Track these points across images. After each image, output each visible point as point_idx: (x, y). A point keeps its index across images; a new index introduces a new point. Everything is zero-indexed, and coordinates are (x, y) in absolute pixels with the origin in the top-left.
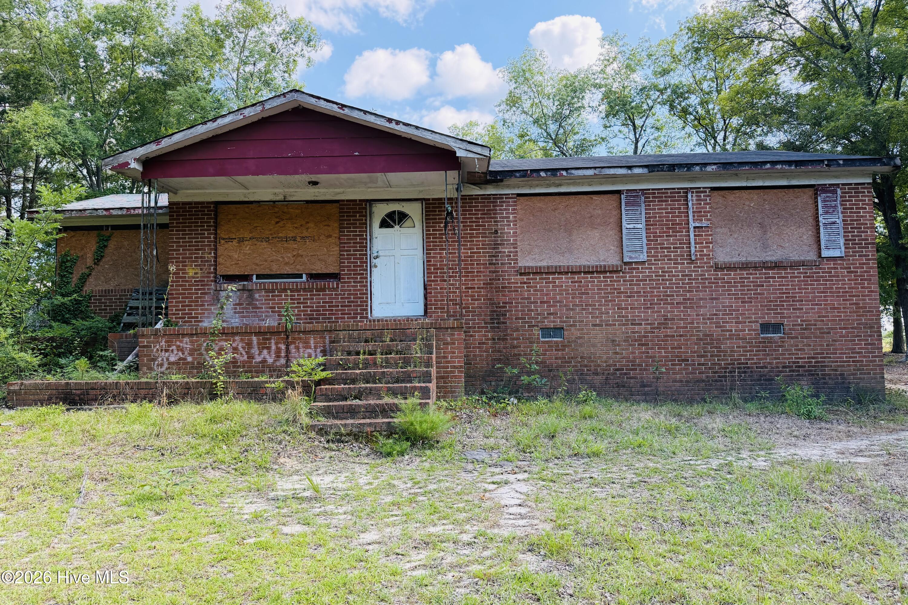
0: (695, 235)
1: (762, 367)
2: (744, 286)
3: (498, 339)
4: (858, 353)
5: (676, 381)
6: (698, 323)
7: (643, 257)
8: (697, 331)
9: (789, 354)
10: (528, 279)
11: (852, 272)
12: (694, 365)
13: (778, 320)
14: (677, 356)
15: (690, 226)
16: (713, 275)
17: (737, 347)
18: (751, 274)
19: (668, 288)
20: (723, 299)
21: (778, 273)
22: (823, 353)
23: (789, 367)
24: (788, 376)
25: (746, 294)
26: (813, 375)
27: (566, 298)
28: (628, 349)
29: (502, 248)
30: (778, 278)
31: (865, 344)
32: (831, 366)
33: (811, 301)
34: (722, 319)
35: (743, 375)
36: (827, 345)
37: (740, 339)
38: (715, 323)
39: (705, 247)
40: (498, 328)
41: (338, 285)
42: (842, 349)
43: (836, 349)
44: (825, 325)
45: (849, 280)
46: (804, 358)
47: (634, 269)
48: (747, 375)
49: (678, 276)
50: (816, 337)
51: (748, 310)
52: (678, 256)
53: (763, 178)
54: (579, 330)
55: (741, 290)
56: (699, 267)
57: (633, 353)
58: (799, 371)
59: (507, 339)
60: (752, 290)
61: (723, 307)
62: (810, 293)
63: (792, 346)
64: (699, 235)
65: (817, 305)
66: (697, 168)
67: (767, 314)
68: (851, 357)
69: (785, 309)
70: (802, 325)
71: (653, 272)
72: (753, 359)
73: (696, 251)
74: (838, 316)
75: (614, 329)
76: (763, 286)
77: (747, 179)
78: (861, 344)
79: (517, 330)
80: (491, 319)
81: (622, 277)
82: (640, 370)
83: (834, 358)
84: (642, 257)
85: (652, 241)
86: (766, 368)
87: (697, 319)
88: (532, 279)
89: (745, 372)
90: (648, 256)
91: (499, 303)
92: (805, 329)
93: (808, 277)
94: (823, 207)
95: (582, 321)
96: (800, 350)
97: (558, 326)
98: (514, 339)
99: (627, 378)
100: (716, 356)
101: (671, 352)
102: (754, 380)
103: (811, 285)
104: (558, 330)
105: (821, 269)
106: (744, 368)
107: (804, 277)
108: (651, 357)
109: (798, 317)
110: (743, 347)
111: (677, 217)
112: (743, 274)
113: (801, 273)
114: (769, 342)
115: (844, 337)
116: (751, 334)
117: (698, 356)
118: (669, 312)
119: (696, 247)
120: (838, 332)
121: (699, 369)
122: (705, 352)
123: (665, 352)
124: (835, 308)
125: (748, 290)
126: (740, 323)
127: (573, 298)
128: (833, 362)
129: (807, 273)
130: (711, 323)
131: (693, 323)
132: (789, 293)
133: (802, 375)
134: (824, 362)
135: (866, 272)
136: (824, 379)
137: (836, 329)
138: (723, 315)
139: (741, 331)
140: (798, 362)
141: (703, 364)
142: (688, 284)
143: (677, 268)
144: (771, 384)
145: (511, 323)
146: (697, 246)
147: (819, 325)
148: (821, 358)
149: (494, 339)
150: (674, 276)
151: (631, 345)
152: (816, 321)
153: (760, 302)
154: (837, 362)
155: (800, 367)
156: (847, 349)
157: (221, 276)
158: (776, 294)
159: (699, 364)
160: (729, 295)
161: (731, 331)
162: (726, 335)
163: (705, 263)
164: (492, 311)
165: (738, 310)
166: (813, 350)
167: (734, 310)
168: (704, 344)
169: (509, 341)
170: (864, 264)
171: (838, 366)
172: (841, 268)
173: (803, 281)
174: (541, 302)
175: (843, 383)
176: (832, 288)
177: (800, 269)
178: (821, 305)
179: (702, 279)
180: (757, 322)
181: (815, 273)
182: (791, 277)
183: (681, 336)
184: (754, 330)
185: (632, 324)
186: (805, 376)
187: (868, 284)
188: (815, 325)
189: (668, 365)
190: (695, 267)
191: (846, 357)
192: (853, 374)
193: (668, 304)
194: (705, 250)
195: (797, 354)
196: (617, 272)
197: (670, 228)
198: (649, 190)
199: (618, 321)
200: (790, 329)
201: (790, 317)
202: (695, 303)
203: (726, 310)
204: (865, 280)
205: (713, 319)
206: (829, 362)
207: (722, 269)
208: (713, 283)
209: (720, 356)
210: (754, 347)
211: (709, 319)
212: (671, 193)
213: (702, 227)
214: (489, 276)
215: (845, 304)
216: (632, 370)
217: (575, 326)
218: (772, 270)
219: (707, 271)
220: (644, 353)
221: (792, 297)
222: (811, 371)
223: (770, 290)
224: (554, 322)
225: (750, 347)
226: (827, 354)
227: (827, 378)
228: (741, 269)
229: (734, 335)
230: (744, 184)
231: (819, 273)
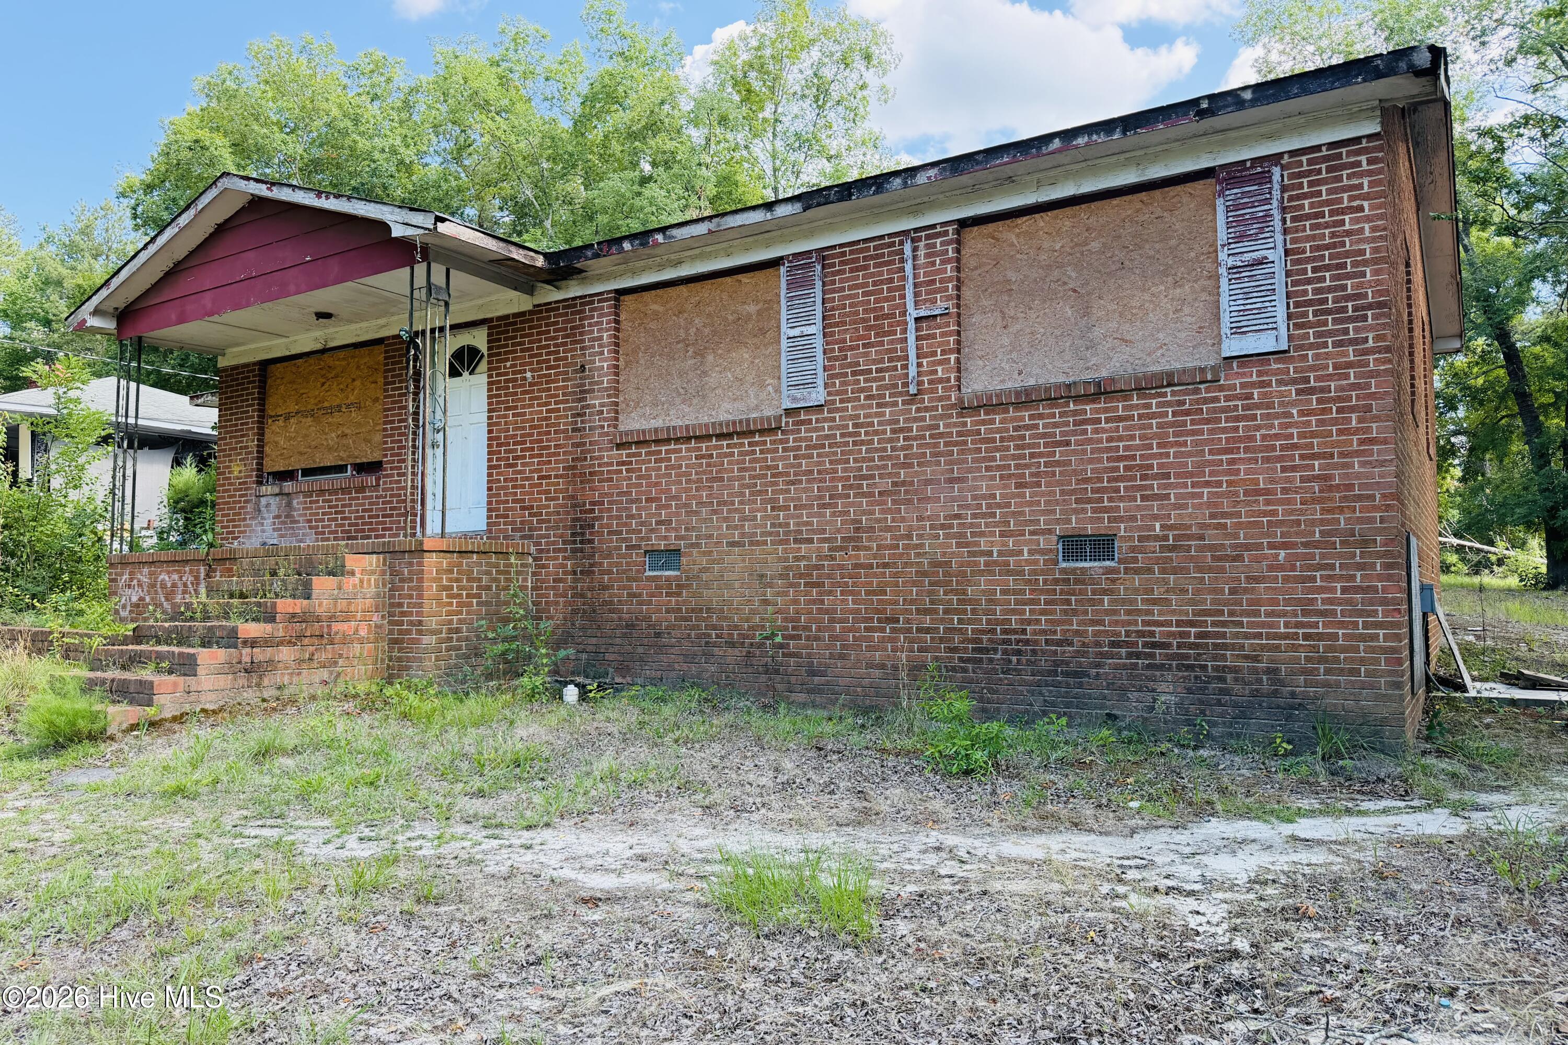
0: (918, 338)
1: (1059, 643)
2: (1022, 447)
3: (582, 572)
4: (1322, 613)
5: (870, 666)
6: (920, 537)
7: (818, 396)
8: (918, 555)
9: (1128, 612)
10: (628, 455)
11: (1312, 391)
12: (909, 630)
13: (1104, 526)
14: (878, 611)
15: (908, 318)
16: (955, 425)
17: (1003, 592)
18: (1041, 417)
19: (864, 460)
20: (974, 479)
21: (1106, 410)
22: (1221, 613)
23: (1127, 644)
24: (1124, 667)
25: (1027, 466)
26: (1190, 668)
27: (687, 490)
28: (786, 594)
29: (592, 399)
30: (1108, 420)
31: (1344, 590)
32: (1242, 647)
33: (1191, 475)
34: (972, 525)
35: (1014, 659)
36: (1233, 591)
37: (1009, 573)
38: (954, 536)
39: (940, 362)
40: (582, 550)
41: (378, 480)
42: (1275, 602)
43: (1258, 602)
44: (1227, 536)
45: (1302, 413)
46: (1168, 623)
47: (802, 422)
48: (1024, 659)
49: (884, 432)
50: (1200, 570)
51: (1031, 504)
52: (886, 387)
53: (1076, 175)
54: (704, 553)
55: (1014, 457)
56: (927, 409)
57: (796, 602)
58: (1152, 656)
59: (593, 572)
60: (1041, 455)
61: (975, 498)
62: (1189, 454)
63: (1136, 591)
64: (928, 337)
65: (1207, 484)
66: (898, 181)
67: (1075, 511)
68: (1299, 625)
69: (1121, 499)
70: (1166, 538)
71: (838, 428)
72: (1038, 621)
73: (919, 374)
74: (1265, 514)
75: (764, 552)
76: (1068, 443)
77: (1039, 185)
78: (1333, 590)
79: (609, 556)
80: (573, 535)
81: (781, 441)
82: (808, 638)
83: (1251, 625)
84: (814, 395)
85: (836, 359)
86: (1071, 644)
87: (919, 528)
88: (634, 455)
89: (1019, 652)
90: (829, 394)
91: (584, 505)
92: (1173, 548)
93: (1187, 413)
94: (1229, 225)
95: (711, 536)
96: (1155, 602)
97: (672, 547)
98: (603, 573)
99: (784, 655)
100: (957, 612)
101: (864, 602)
102: (1041, 673)
103: (1193, 433)
104: (672, 555)
105: (1221, 388)
106: (1018, 642)
107: (1174, 414)
108: (827, 612)
109: (1155, 518)
110: (1015, 592)
111: (886, 299)
112: (1022, 419)
113: (1169, 404)
114: (1077, 582)
115: (1281, 568)
116: (1036, 562)
117: (918, 611)
118: (864, 513)
119: (919, 365)
120: (1265, 557)
121: (920, 640)
122: (932, 602)
123: (854, 602)
124: (1258, 492)
125: (1032, 455)
126: (1011, 534)
127: (697, 489)
128: (1247, 636)
129: (1183, 403)
130: (947, 536)
131: (909, 537)
132: (1133, 457)
133: (1161, 667)
134: (1223, 635)
135: (1354, 386)
136: (1222, 680)
137: (1259, 546)
138: (974, 516)
139: (1012, 553)
140: (1152, 634)
141: (927, 630)
142: (903, 448)
143: (883, 414)
144: (1080, 685)
145: (600, 542)
146: (925, 362)
147: (1213, 537)
148: (1214, 624)
149: (575, 573)
150: (876, 433)
151: (791, 585)
152: (1203, 526)
153: (1060, 483)
154: (1259, 636)
155: (1154, 645)
156: (1287, 602)
157: (269, 474)
158: (1100, 460)
159: (919, 630)
160: (988, 469)
161: (990, 554)
162: (977, 564)
163: (940, 399)
164: (574, 520)
165: (1008, 505)
166: (1192, 602)
167: (999, 506)
168: (931, 584)
169: (597, 576)
170: (1350, 365)
171: (1263, 647)
172: (1280, 382)
173: (1172, 424)
174: (647, 500)
175: (1275, 693)
176: (1252, 438)
177: (1164, 395)
178: (1219, 484)
179: (931, 436)
180: (1050, 532)
181: (1206, 401)
182: (1140, 417)
183: (885, 565)
184: (1042, 552)
185: (796, 541)
186: (1170, 668)
187: (1360, 421)
188: (1202, 538)
189: (858, 630)
190: (918, 410)
191: (1286, 625)
192: (1304, 672)
193: (864, 495)
194: (940, 369)
195: (1150, 612)
196: (771, 431)
197: (870, 328)
198: (833, 247)
199: (770, 534)
200: (1133, 549)
201: (1133, 518)
202: (916, 492)
203: (979, 506)
204: (1352, 409)
205: (951, 526)
206: (1236, 635)
207: (975, 409)
208: (956, 444)
209: (965, 612)
210: (1042, 592)
211: (943, 526)
212: (875, 248)
213: (935, 316)
214: (570, 453)
215: (1288, 480)
216: (793, 637)
217: (698, 545)
218: (1093, 401)
219: (942, 417)
220: (814, 602)
221: (1141, 467)
222: (1187, 657)
223: (1084, 452)
224: (666, 538)
225: (1032, 591)
226: (1231, 613)
227: (1229, 677)
228: (1018, 405)
229: (995, 563)
230: (1030, 199)
231: (1216, 400)
